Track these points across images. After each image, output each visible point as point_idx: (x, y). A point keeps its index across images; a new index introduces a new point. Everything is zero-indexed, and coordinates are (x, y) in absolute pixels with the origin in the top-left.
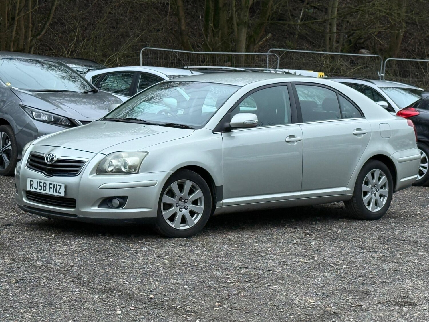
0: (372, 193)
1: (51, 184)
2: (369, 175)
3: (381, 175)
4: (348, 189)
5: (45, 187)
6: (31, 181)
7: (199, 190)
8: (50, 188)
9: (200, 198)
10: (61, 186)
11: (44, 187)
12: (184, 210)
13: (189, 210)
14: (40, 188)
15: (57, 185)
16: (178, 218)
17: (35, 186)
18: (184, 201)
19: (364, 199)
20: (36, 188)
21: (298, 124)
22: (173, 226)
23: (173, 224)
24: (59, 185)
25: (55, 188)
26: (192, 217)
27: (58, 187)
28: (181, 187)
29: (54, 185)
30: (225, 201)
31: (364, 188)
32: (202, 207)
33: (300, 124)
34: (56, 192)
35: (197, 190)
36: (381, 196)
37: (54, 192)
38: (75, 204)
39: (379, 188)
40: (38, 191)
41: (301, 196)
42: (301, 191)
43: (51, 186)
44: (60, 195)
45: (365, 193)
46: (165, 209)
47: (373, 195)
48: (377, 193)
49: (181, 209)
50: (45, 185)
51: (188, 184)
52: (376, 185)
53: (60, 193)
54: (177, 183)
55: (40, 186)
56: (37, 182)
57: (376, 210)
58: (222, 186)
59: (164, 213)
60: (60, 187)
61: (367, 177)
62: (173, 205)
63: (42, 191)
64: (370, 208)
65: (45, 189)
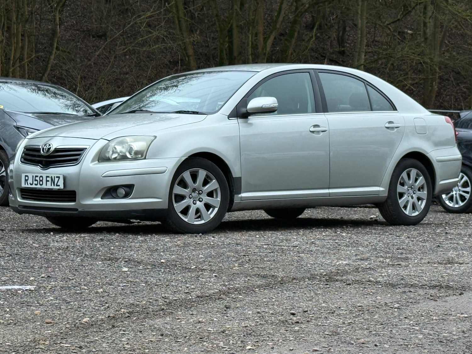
0: (409, 195)
1: (48, 177)
2: (404, 175)
3: (418, 175)
4: (381, 189)
5: (42, 181)
6: (26, 176)
7: (214, 181)
8: (47, 181)
9: (216, 190)
10: (59, 177)
11: (40, 181)
12: (198, 202)
13: (203, 202)
14: (36, 182)
15: (54, 177)
16: (192, 211)
17: (30, 181)
18: (198, 192)
19: (400, 201)
20: (32, 183)
21: (323, 113)
22: (186, 220)
23: (186, 218)
24: (57, 177)
25: (53, 181)
26: (208, 211)
27: (56, 179)
28: (194, 177)
29: (52, 177)
30: (243, 195)
31: (400, 189)
32: (218, 199)
33: (325, 113)
34: (54, 185)
35: (212, 180)
36: (419, 199)
37: (51, 185)
38: (75, 197)
39: (417, 190)
40: (34, 186)
41: (330, 194)
42: (329, 188)
43: (48, 179)
44: (58, 188)
45: (401, 195)
46: (177, 202)
47: (410, 197)
48: (414, 195)
49: (195, 202)
50: (41, 179)
51: (202, 174)
52: (413, 187)
53: (59, 186)
54: (189, 172)
55: (36, 180)
56: (33, 176)
57: (414, 215)
58: (240, 178)
59: (175, 205)
60: (58, 179)
61: (402, 177)
62: (186, 197)
63: (39, 186)
64: (407, 212)
65: (41, 183)
